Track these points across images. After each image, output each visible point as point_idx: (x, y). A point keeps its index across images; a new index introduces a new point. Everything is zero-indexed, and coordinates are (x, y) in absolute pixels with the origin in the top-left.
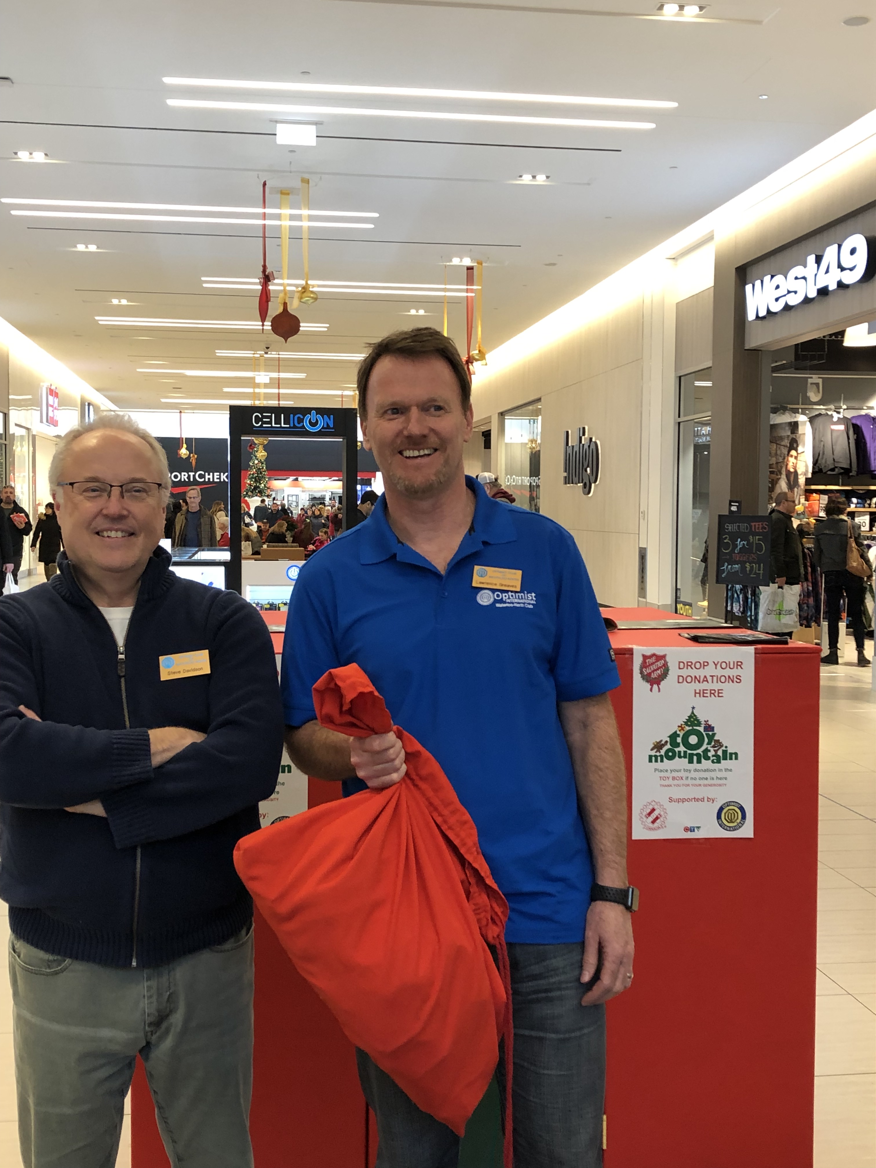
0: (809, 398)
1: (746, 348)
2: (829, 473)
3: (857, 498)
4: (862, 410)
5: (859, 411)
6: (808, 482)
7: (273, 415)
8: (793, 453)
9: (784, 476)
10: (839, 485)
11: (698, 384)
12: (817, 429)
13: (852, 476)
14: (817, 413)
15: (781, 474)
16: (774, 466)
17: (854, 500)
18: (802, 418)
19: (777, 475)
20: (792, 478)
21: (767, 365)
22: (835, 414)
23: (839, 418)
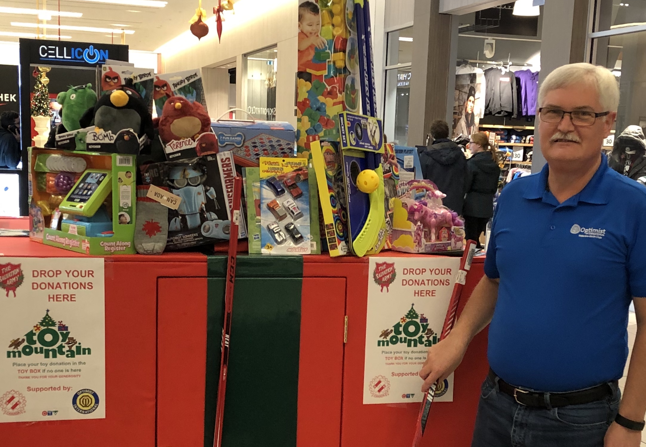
0: (485, 55)
1: (440, 12)
2: (497, 115)
3: (516, 136)
4: (523, 67)
5: (521, 67)
6: (482, 121)
7: (57, 48)
8: (471, 98)
9: (463, 117)
10: (503, 125)
11: (401, 39)
12: (490, 80)
13: (513, 118)
14: (490, 67)
15: (462, 115)
16: (457, 108)
17: (514, 137)
18: (479, 71)
19: (459, 115)
20: (470, 119)
21: (455, 27)
22: (503, 69)
23: (506, 72)
